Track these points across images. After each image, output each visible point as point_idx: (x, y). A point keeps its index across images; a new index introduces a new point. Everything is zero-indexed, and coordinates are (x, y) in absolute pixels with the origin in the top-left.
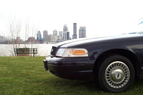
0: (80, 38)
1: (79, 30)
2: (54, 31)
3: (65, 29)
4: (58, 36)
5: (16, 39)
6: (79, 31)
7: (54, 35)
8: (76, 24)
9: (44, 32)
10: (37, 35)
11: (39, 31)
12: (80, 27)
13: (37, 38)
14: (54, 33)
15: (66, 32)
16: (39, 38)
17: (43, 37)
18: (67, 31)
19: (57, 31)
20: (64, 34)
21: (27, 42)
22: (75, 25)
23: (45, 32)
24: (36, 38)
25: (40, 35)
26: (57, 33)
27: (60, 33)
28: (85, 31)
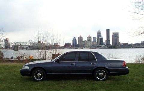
1: (112, 35)
2: (88, 37)
3: (99, 34)
4: (92, 42)
5: (54, 45)
6: (112, 37)
7: (88, 41)
8: (109, 30)
9: (79, 38)
10: (73, 41)
11: (74, 38)
12: (113, 33)
14: (88, 39)
15: (99, 38)
16: (75, 44)
17: (78, 43)
18: (101, 37)
19: (91, 37)
20: (97, 39)
21: (64, 47)
23: (80, 38)
24: (72, 44)
25: (76, 41)
26: (91, 39)
27: (94, 38)
28: (118, 36)
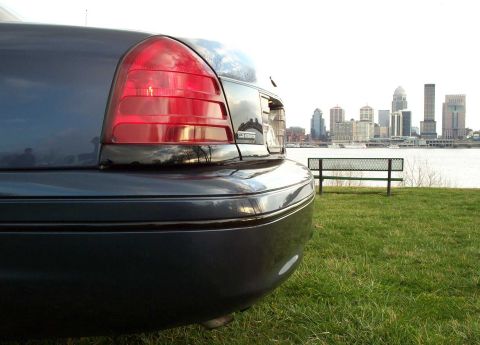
1: (444, 105)
2: (362, 110)
3: (399, 101)
4: (376, 125)
6: (444, 109)
7: (361, 121)
8: (434, 85)
9: (332, 111)
10: (313, 121)
11: (318, 112)
12: (447, 97)
13: (313, 131)
14: (361, 116)
15: (400, 112)
16: (317, 130)
17: (328, 129)
18: (404, 110)
19: (371, 110)
20: (393, 117)
22: (430, 89)
23: (337, 113)
24: (308, 132)
25: (322, 121)
26: (371, 116)
27: (383, 114)
28: (463, 108)
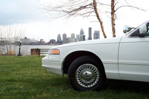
0: (94, 39)
1: (94, 33)
2: (71, 35)
3: (82, 32)
4: (76, 39)
5: (40, 41)
6: (94, 35)
7: (71, 38)
8: (91, 28)
9: (63, 35)
10: (58, 38)
11: (59, 35)
12: (95, 31)
13: (58, 40)
14: (72, 36)
15: (82, 35)
16: (59, 40)
17: (62, 40)
20: (80, 37)
21: (49, 44)
22: (90, 29)
23: (65, 35)
24: (56, 41)
25: (60, 38)
26: (74, 36)
27: (77, 36)
28: (99, 34)
